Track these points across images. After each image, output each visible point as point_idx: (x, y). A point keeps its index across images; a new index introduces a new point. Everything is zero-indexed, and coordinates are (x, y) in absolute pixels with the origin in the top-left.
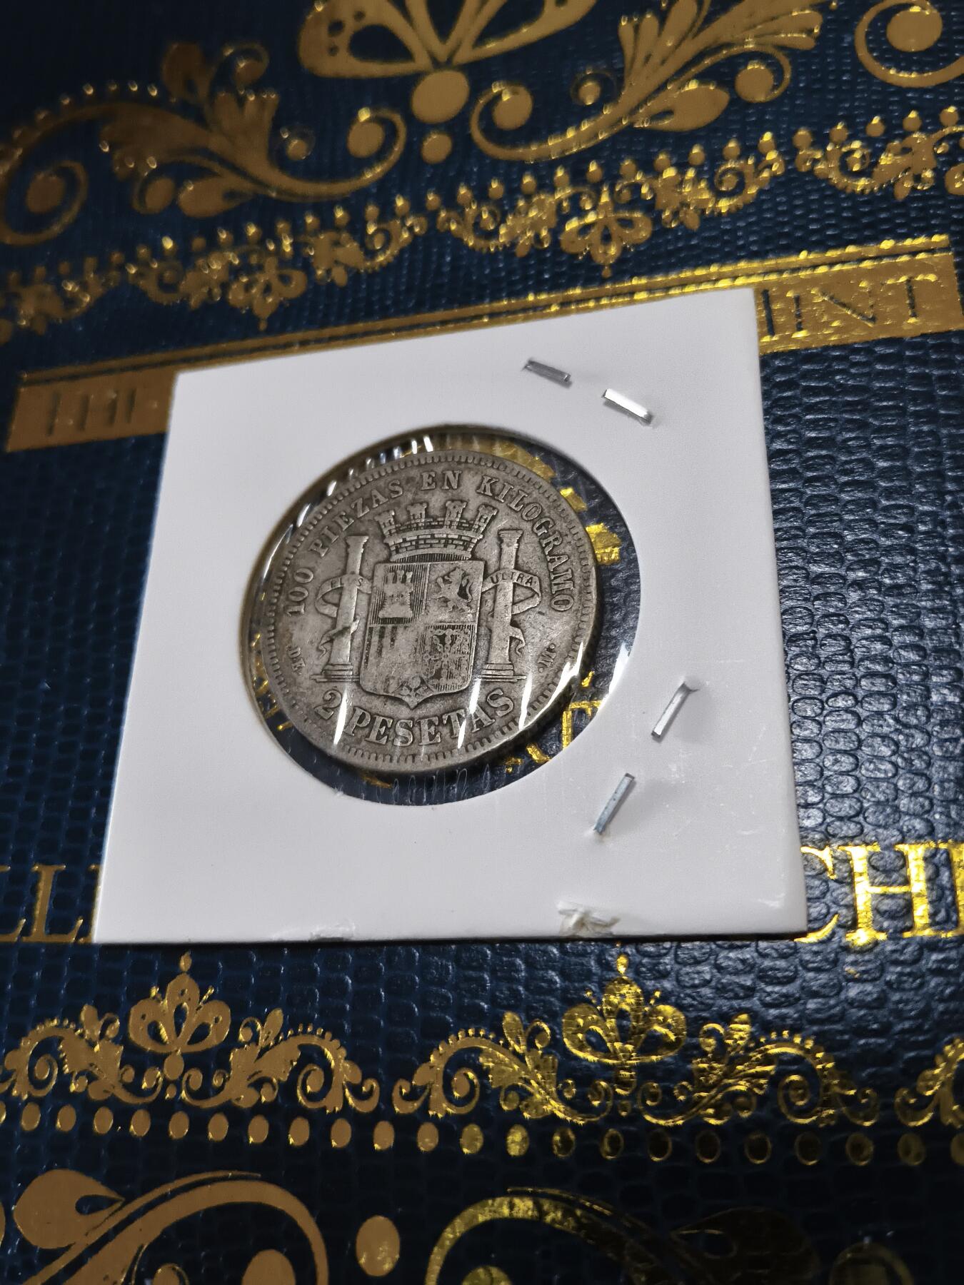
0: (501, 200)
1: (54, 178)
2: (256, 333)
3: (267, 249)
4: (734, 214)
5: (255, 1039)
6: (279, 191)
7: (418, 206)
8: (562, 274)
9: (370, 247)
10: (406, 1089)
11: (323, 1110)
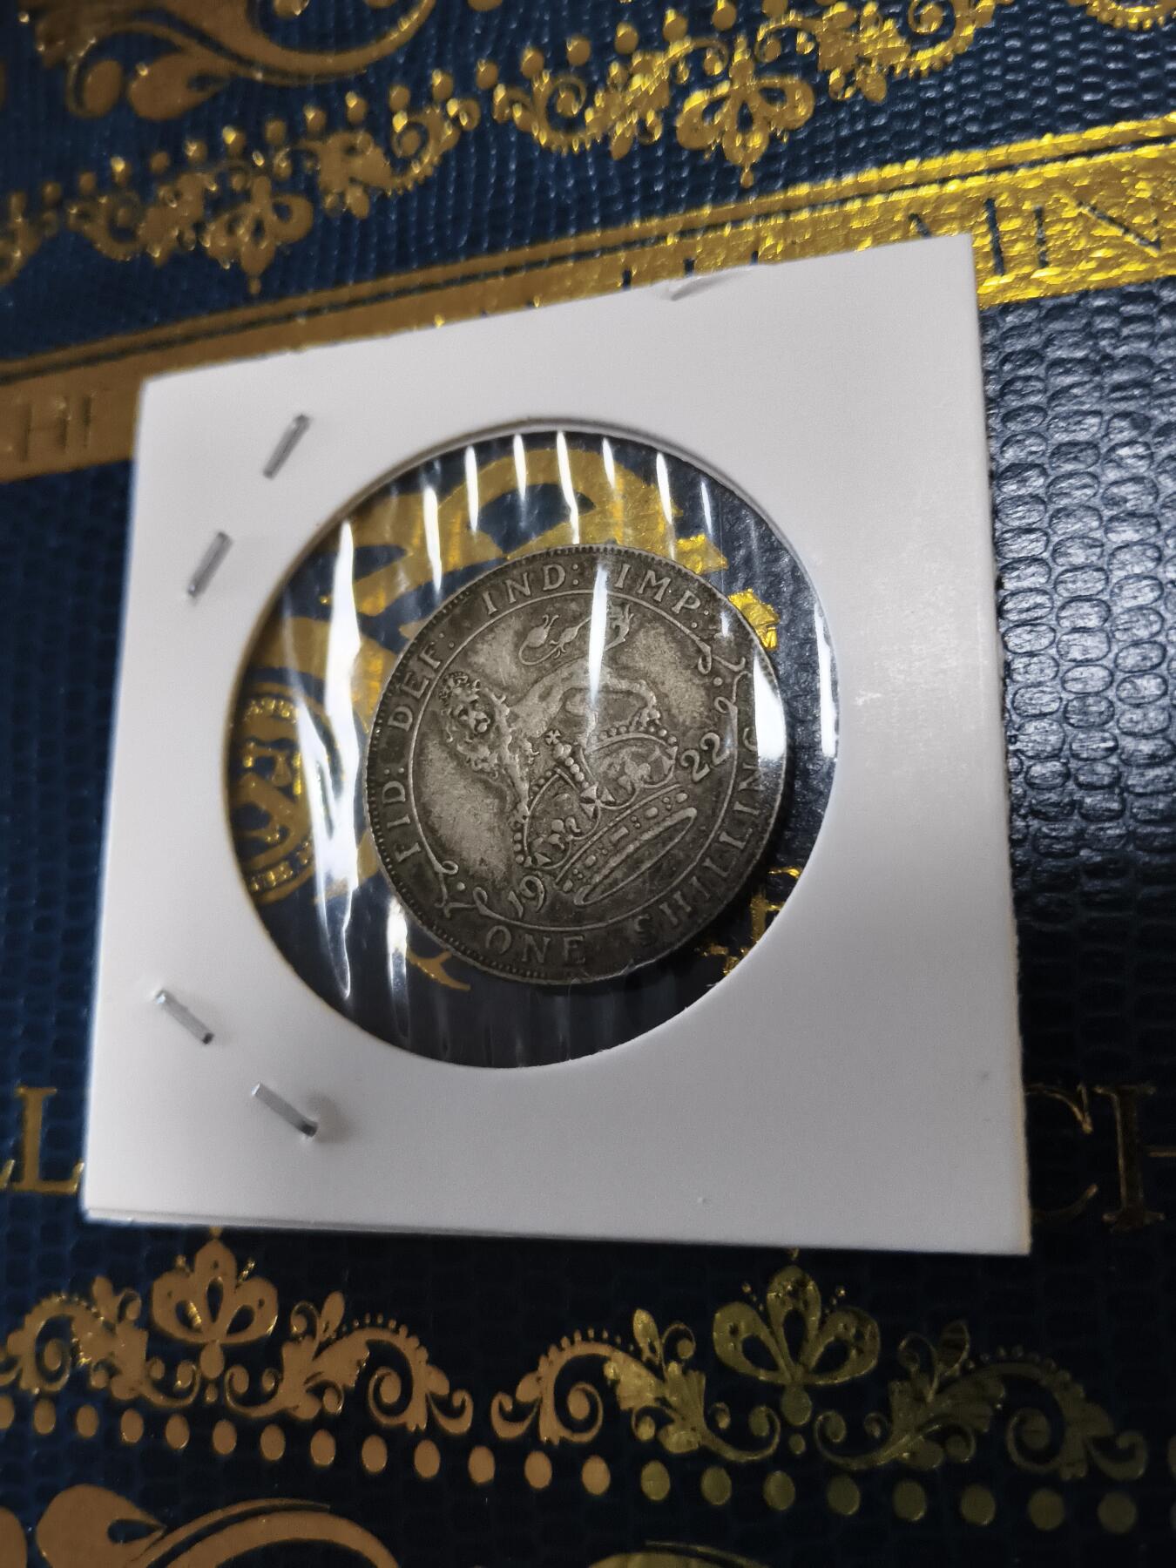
0: (587, 65)
2: (249, 300)
3: (255, 166)
4: (938, 73)
5: (311, 1331)
6: (267, 70)
7: (464, 85)
8: (680, 184)
9: (399, 153)
10: (509, 1407)
11: (404, 1427)
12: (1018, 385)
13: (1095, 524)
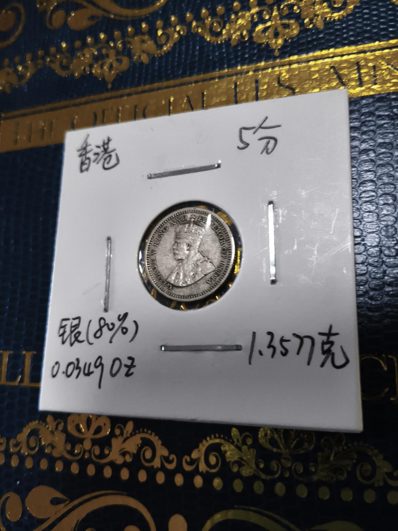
0: (223, 15)
1: (9, 12)
2: (107, 90)
3: (110, 46)
4: (341, 20)
5: (122, 434)
6: (115, 15)
7: (182, 21)
8: (254, 55)
9: (159, 43)
10: (188, 460)
11: (153, 467)
12: (367, 123)
13: (391, 169)
